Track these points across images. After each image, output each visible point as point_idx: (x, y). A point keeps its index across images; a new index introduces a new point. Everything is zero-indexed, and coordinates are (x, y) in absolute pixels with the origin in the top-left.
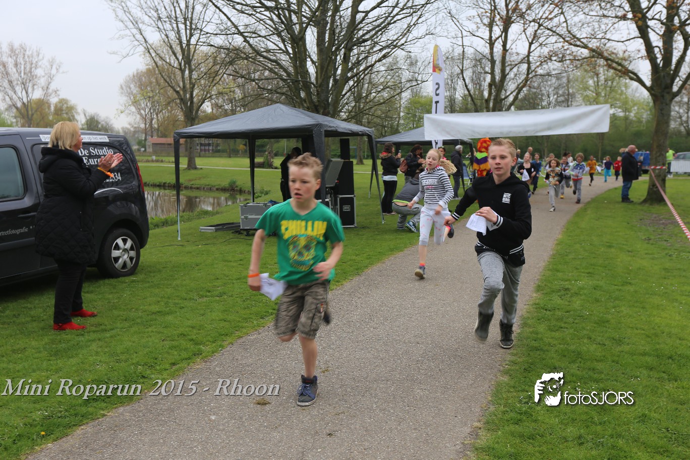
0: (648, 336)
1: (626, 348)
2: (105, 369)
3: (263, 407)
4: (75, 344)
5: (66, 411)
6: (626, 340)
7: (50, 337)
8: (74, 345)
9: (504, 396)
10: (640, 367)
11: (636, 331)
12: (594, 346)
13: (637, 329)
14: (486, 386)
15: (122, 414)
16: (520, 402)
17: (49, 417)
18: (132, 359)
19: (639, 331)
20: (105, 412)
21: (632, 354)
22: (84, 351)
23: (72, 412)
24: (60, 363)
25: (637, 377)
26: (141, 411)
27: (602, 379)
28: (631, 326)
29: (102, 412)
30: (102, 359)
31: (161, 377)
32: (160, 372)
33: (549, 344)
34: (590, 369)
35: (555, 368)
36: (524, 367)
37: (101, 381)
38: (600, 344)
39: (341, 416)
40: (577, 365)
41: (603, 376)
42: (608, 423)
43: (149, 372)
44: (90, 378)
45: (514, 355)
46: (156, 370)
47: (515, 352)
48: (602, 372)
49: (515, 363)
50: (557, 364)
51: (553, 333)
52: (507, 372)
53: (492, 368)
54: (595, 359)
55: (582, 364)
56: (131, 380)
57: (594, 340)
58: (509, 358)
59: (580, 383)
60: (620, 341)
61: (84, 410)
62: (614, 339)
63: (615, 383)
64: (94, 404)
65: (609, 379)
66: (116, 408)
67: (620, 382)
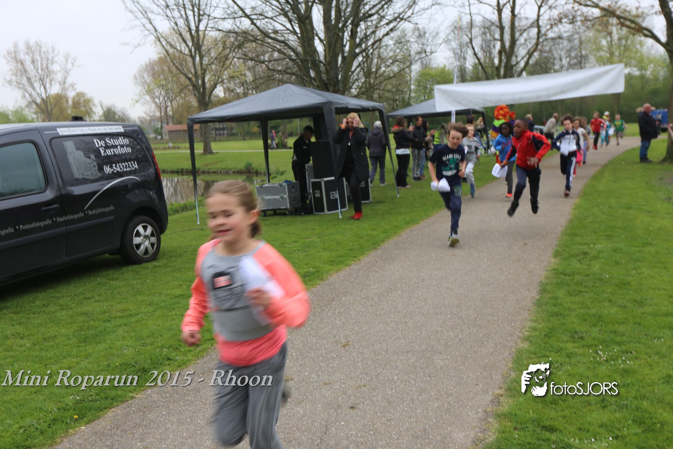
1: (648, 309)
2: (132, 352)
4: (103, 330)
5: (97, 394)
6: (648, 301)
7: (79, 325)
8: (101, 331)
10: (663, 328)
11: (658, 292)
13: (659, 290)
14: (507, 353)
15: (150, 396)
17: (82, 401)
18: (157, 342)
19: (661, 292)
20: (134, 395)
21: (655, 315)
22: (112, 337)
23: (103, 395)
24: (89, 349)
25: (660, 338)
28: (653, 287)
29: (131, 394)
30: (129, 344)
31: (185, 358)
32: (185, 354)
33: (569, 309)
34: (611, 332)
35: (576, 332)
36: (544, 333)
37: (129, 365)
38: (621, 306)
39: (363, 389)
40: (598, 328)
41: (625, 338)
42: (631, 385)
43: (174, 354)
44: (118, 362)
45: (534, 321)
46: (181, 352)
47: (535, 318)
48: (623, 335)
49: (534, 329)
50: (578, 328)
51: (573, 299)
52: (527, 339)
53: (512, 335)
54: (617, 323)
55: (603, 328)
56: (157, 363)
57: (615, 303)
58: (529, 324)
59: (602, 346)
60: (642, 302)
61: (113, 393)
62: (635, 301)
63: (637, 345)
64: (124, 387)
65: (632, 341)
66: (143, 390)
67: (643, 343)
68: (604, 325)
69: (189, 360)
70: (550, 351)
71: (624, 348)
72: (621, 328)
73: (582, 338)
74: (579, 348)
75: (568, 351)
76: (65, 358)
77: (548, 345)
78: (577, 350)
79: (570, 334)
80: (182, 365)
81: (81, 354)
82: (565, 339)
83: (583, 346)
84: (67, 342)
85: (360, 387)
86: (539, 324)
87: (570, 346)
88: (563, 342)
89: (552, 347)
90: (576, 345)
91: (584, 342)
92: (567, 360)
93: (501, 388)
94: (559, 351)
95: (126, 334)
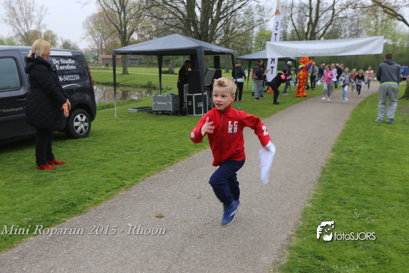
0: (401, 181)
1: (387, 188)
2: (67, 193)
3: (160, 219)
5: (42, 218)
6: (387, 183)
7: (36, 174)
8: (49, 178)
9: (309, 216)
10: (395, 200)
11: (393, 178)
12: (367, 186)
13: (394, 176)
14: (298, 210)
15: (75, 221)
16: (319, 220)
17: (32, 221)
18: (83, 188)
19: (395, 178)
20: (65, 219)
21: (391, 192)
22: (55, 183)
24: (40, 189)
25: (393, 206)
26: (87, 219)
27: (370, 207)
28: (390, 174)
29: (63, 219)
30: (65, 187)
31: (99, 199)
32: (99, 196)
33: (339, 185)
34: (363, 201)
35: (341, 200)
36: (322, 199)
37: (64, 201)
38: (370, 185)
39: (208, 226)
40: (355, 198)
41: (371, 205)
43: (92, 196)
44: (57, 198)
45: (316, 191)
46: (97, 195)
47: (317, 189)
48: (371, 203)
49: (316, 196)
50: (343, 197)
51: (341, 178)
52: (311, 201)
55: (358, 198)
56: (81, 201)
57: (367, 183)
58: (313, 192)
59: (357, 209)
60: (383, 184)
61: (53, 218)
62: (379, 182)
63: (379, 209)
64: (59, 214)
65: (375, 207)
66: (72, 217)
67: (382, 209)
68: (359, 196)
69: (101, 200)
70: (325, 210)
71: (370, 211)
72: (370, 199)
73: (345, 203)
74: (342, 209)
75: (336, 211)
76: (25, 193)
77: (324, 206)
78: (341, 210)
79: (337, 200)
80: (98, 203)
81: (35, 192)
82: (334, 203)
83: (345, 208)
84: (27, 184)
85: (206, 224)
86: (319, 192)
87: (337, 207)
88: (333, 205)
89: (326, 207)
90: (341, 207)
91: (346, 206)
92: (335, 216)
93: (293, 231)
94: (330, 210)
95: (64, 182)
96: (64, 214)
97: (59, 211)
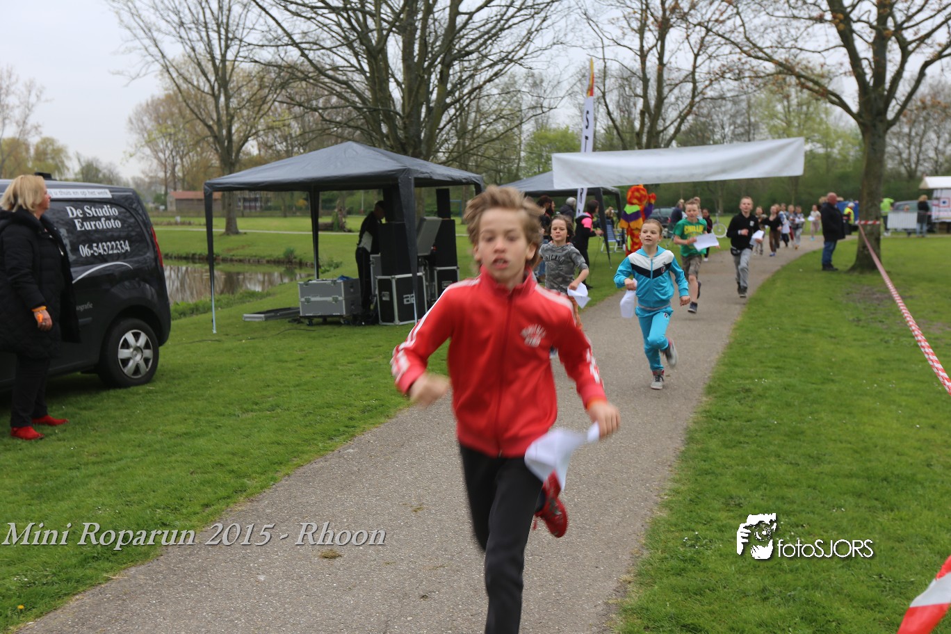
0: (856, 452)
1: (826, 468)
2: (109, 515)
3: (331, 561)
4: (67, 481)
5: (54, 574)
6: (826, 457)
7: (32, 473)
8: (65, 483)
9: (662, 537)
10: (845, 494)
11: (840, 445)
12: (784, 466)
13: (841, 442)
14: (639, 525)
15: (134, 577)
16: (684, 544)
17: (31, 584)
18: (147, 500)
19: (844, 445)
20: (110, 575)
21: (834, 476)
22: (80, 491)
23: (63, 576)
24: (46, 508)
25: (840, 507)
26: (161, 572)
27: (794, 511)
28: (833, 438)
29: (105, 575)
30: (106, 502)
31: (188, 524)
32: (188, 517)
33: (724, 465)
34: (778, 498)
35: (731, 498)
36: (689, 498)
38: (791, 463)
39: (440, 571)
40: (761, 493)
41: (795, 507)
42: (801, 570)
43: (171, 517)
45: (676, 481)
46: (182, 514)
47: (677, 477)
48: (794, 502)
49: (677, 492)
50: (734, 492)
51: (729, 451)
52: (666, 505)
53: (646, 500)
54: (786, 485)
55: (767, 492)
57: (784, 459)
58: (669, 485)
60: (819, 459)
61: (79, 573)
62: (810, 456)
63: (812, 515)
64: (95, 565)
65: (804, 511)
66: (125, 569)
67: (818, 514)
68: (768, 488)
69: (193, 526)
70: (697, 523)
71: (793, 519)
72: (791, 493)
73: (739, 505)
74: (734, 518)
75: (720, 523)
77: (694, 514)
78: (731, 522)
79: (723, 500)
82: (717, 506)
84: (12, 498)
85: (436, 568)
86: (683, 484)
87: (723, 515)
88: (714, 510)
89: (700, 517)
90: (731, 514)
91: (740, 511)
92: (718, 535)
93: (629, 572)
94: (709, 521)
95: (101, 488)
96: (106, 563)
97: (94, 557)
